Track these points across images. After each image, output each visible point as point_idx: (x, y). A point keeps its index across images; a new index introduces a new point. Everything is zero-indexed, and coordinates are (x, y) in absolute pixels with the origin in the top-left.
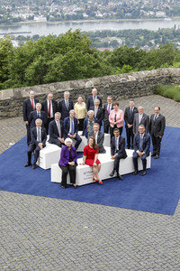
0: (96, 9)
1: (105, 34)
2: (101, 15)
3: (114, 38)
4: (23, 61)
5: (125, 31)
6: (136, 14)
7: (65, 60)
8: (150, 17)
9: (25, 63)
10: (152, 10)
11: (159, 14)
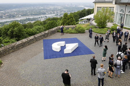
0: (3, 16)
1: (6, 22)
2: (4, 17)
3: (9, 23)
4: (6, 30)
5: (12, 21)
6: (14, 17)
7: (18, 29)
8: (17, 17)
9: (7, 31)
10: (17, 15)
11: (19, 16)
